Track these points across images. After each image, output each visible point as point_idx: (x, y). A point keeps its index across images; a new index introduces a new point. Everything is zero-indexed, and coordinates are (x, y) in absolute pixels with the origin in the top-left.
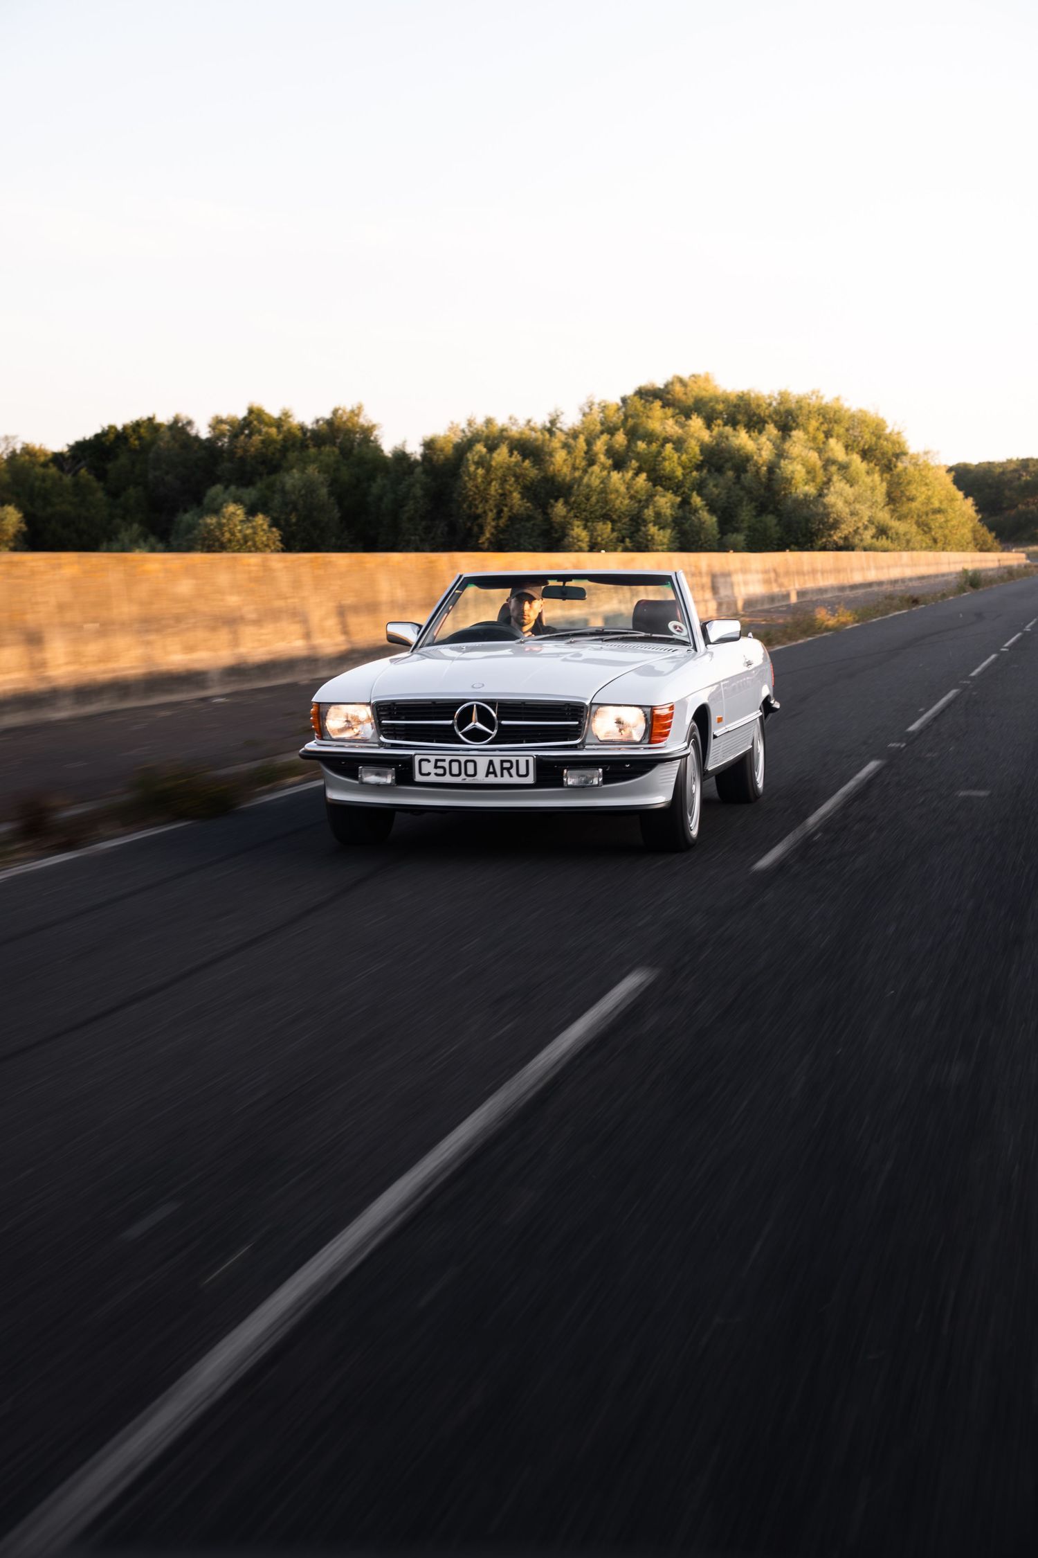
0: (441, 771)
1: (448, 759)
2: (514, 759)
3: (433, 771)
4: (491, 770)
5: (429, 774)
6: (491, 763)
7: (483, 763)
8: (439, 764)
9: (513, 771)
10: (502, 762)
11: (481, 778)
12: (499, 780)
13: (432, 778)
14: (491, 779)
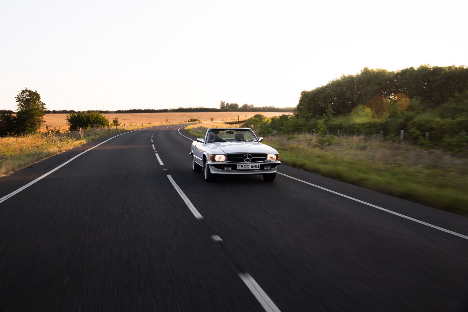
0: (242, 167)
1: (244, 165)
2: (256, 165)
4: (252, 167)
6: (252, 165)
7: (250, 165)
9: (256, 167)
10: (254, 165)
11: (250, 168)
12: (253, 169)
13: (240, 169)
14: (252, 169)
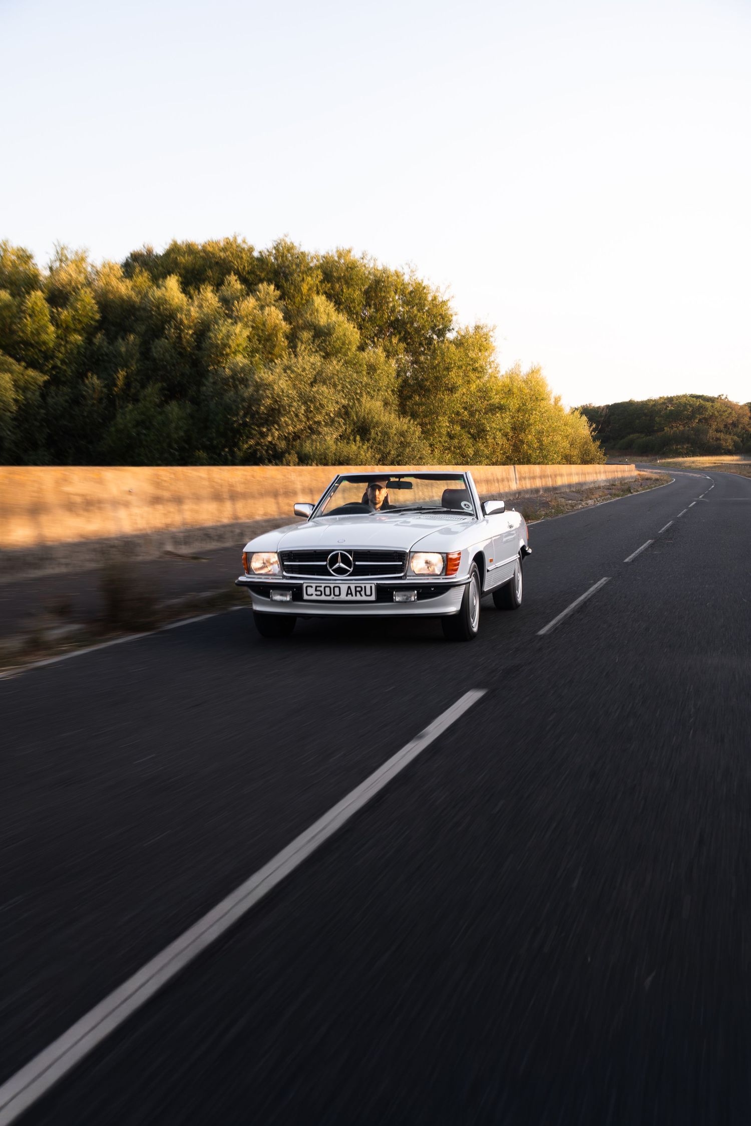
0: (319, 593)
1: (323, 585)
2: (363, 586)
3: (314, 593)
4: (349, 592)
5: (312, 595)
6: (349, 588)
7: (344, 588)
8: (318, 589)
9: (363, 593)
10: (356, 587)
11: (343, 597)
12: (354, 598)
13: (314, 597)
14: (350, 598)
